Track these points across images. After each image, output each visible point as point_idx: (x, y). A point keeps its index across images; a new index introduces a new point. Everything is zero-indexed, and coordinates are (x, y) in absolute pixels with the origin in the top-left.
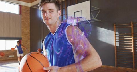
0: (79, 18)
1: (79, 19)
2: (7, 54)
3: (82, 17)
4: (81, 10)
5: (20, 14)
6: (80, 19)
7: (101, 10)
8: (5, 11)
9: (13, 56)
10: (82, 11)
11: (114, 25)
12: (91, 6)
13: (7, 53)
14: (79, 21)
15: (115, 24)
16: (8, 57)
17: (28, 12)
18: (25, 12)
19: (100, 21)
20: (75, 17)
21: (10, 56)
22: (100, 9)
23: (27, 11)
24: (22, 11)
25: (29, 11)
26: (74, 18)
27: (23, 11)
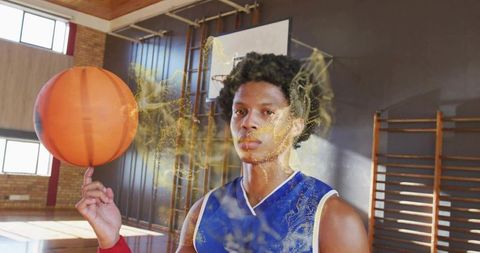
2: (6, 188)
5: (67, 53)
8: (16, 39)
9: (26, 197)
11: (375, 118)
13: (5, 185)
15: (379, 115)
16: (7, 198)
17: (100, 50)
18: (86, 50)
21: (13, 198)
23: (96, 45)
24: (76, 45)
25: (103, 48)
27: (80, 45)
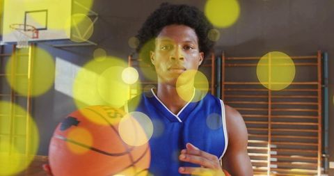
0: (37, 30)
1: (37, 33)
3: (46, 29)
4: (45, 9)
6: (40, 32)
7: (99, 16)
10: (46, 11)
11: (129, 58)
12: (75, 2)
14: (37, 37)
19: (96, 44)
20: (25, 25)
22: (97, 14)
26: (23, 27)
